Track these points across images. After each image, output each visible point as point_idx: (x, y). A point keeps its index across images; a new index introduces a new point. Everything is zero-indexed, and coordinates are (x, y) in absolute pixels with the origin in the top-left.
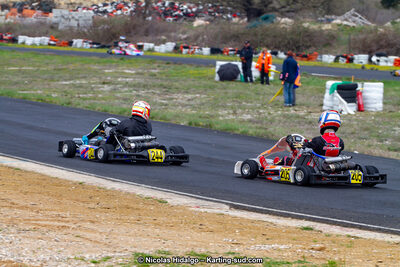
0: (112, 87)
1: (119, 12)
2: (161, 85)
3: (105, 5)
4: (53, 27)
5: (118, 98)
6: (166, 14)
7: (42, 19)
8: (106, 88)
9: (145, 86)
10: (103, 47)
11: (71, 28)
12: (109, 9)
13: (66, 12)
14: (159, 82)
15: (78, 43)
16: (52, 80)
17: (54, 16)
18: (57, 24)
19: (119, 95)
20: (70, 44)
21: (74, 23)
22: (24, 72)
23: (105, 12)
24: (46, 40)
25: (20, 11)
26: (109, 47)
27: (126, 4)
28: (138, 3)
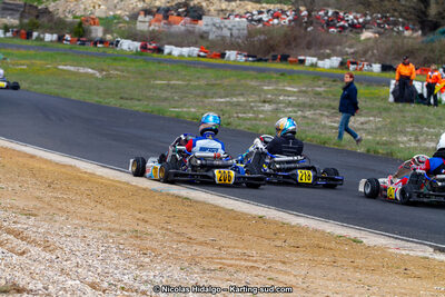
0: (274, 106)
1: (276, 21)
2: (329, 106)
3: (260, 13)
4: (203, 36)
6: (330, 24)
7: (190, 26)
8: (267, 107)
9: (311, 106)
10: (260, 60)
11: (223, 38)
12: (265, 17)
13: (217, 20)
14: (326, 102)
15: (231, 55)
16: (205, 96)
17: (202, 25)
18: (207, 33)
20: (223, 56)
21: (226, 33)
22: (172, 87)
23: (260, 21)
24: (195, 50)
25: (166, 17)
26: (266, 61)
27: (284, 12)
28: (298, 11)
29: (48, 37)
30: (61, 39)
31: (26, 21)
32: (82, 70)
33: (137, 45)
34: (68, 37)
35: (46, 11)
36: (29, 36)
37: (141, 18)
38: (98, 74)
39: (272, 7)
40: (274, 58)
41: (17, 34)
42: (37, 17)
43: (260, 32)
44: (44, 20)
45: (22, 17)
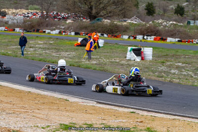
0: (34, 49)
1: (34, 17)
3: (28, 13)
4: (6, 23)
5: (37, 54)
6: (55, 17)
7: (1, 19)
8: (31, 49)
9: (48, 49)
10: (28, 32)
11: (14, 23)
12: (30, 15)
13: (12, 17)
14: (54, 47)
15: (17, 30)
16: (8, 46)
17: (6, 18)
18: (8, 21)
19: (37, 52)
20: (14, 30)
21: (15, 21)
23: (28, 16)
24: (3, 28)
26: (31, 32)
27: (37, 13)
28: (42, 13)
39: (32, 11)
40: (34, 31)
43: (28, 21)
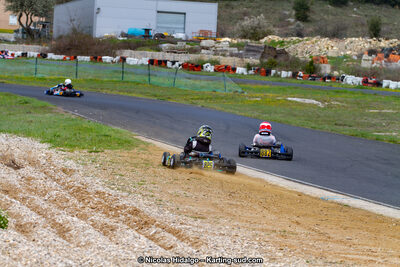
29: (284, 74)
30: (295, 75)
31: (266, 60)
32: (307, 101)
33: (360, 79)
34: (301, 73)
35: (283, 52)
36: (268, 73)
37: (365, 56)
38: (321, 105)
41: (258, 71)
42: (275, 57)
44: (281, 59)
45: (262, 57)
